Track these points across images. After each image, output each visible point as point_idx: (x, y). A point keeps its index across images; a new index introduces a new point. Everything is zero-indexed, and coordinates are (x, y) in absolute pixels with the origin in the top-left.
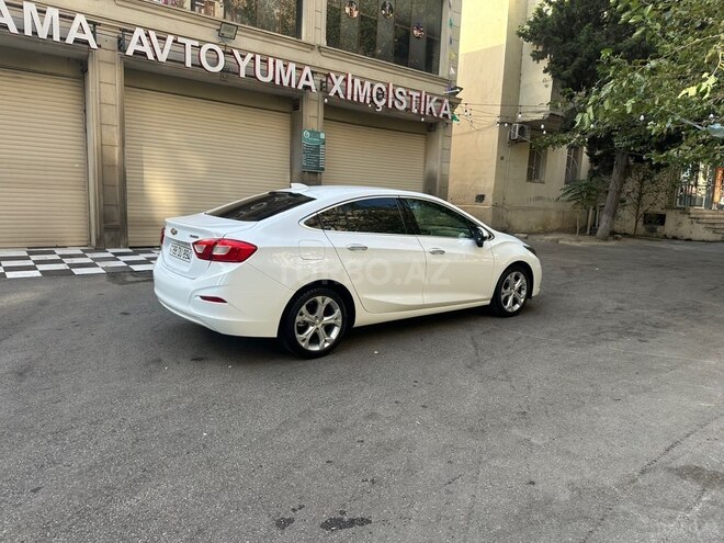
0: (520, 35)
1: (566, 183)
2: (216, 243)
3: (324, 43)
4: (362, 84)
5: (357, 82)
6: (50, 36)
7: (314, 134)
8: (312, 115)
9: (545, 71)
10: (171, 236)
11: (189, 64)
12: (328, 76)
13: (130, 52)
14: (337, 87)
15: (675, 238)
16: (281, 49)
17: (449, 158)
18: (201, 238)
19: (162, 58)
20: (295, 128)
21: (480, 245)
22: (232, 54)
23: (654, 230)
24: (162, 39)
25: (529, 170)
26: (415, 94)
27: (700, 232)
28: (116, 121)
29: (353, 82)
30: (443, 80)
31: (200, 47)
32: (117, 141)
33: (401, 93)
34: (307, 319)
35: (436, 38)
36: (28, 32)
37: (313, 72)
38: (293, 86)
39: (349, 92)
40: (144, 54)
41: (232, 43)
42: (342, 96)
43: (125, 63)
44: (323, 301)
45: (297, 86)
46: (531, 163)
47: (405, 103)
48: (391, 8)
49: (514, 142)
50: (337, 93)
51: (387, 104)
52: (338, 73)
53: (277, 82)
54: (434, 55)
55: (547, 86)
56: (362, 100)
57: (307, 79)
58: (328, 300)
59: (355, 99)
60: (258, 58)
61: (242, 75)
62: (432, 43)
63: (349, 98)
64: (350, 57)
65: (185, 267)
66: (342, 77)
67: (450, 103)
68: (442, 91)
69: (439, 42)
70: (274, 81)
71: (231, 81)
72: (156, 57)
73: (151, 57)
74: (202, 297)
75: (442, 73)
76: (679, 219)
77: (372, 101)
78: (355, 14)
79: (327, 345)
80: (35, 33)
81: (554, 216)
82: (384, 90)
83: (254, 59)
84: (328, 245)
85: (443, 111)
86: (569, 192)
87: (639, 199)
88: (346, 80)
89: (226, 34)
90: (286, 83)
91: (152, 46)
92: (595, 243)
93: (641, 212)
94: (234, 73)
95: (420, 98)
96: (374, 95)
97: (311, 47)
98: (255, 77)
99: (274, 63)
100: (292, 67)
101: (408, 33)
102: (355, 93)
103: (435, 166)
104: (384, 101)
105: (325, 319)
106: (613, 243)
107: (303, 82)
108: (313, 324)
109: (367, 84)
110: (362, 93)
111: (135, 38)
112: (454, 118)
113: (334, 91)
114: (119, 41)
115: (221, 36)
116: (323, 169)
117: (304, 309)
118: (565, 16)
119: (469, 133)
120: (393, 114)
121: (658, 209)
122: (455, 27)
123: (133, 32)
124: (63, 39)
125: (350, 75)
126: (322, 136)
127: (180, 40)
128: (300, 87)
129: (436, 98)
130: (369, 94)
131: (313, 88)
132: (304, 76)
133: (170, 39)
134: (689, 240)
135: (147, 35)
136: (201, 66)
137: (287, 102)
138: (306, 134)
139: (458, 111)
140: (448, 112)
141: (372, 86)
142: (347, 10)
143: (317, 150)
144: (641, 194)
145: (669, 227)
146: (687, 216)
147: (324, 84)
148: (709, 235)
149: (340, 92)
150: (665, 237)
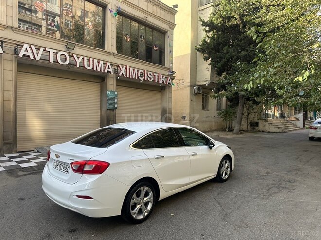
0: (196, 50)
1: (217, 110)
2: (86, 164)
3: (116, 52)
4: (134, 70)
5: (131, 69)
7: (112, 92)
8: (111, 84)
9: (209, 65)
10: (55, 158)
11: (51, 61)
12: (118, 67)
13: (21, 55)
14: (123, 71)
15: (263, 132)
16: (96, 54)
17: (171, 101)
18: (76, 160)
19: (38, 58)
20: (103, 90)
21: (211, 148)
22: (73, 56)
23: (254, 129)
24: (38, 49)
25: (203, 105)
26: (156, 75)
27: (273, 129)
28: (12, 89)
29: (129, 69)
30: (167, 68)
31: (57, 53)
32: (12, 99)
33: (150, 74)
34: (136, 201)
35: (163, 51)
37: (111, 65)
38: (102, 71)
39: (128, 74)
40: (29, 56)
41: (72, 52)
42: (125, 76)
43: (18, 60)
44: (144, 189)
45: (104, 71)
46: (203, 102)
47: (152, 78)
48: (144, 38)
49: (196, 94)
50: (122, 74)
51: (144, 79)
52: (123, 66)
53: (95, 69)
54: (163, 58)
55: (208, 71)
56: (134, 77)
57: (109, 68)
58: (146, 188)
59: (131, 77)
60: (85, 58)
61: (78, 66)
62: (162, 53)
63: (128, 76)
64: (128, 58)
65: (65, 177)
66: (125, 67)
67: (171, 78)
68: (167, 73)
69: (164, 52)
70: (93, 69)
71: (72, 69)
72: (34, 58)
73: (32, 57)
74: (77, 196)
75: (166, 65)
76: (264, 124)
77: (138, 78)
78: (129, 40)
79: (146, 214)
81: (214, 124)
82: (143, 73)
83: (83, 59)
84: (145, 157)
85: (168, 82)
86: (221, 114)
87: (248, 116)
88: (126, 68)
89: (70, 47)
90: (99, 70)
91: (33, 52)
92: (234, 136)
93: (249, 122)
94: (74, 65)
95: (159, 76)
96: (139, 75)
97: (110, 54)
98: (84, 67)
99: (93, 61)
100: (102, 62)
101: (151, 48)
102: (131, 74)
103: (166, 105)
104: (143, 78)
105: (145, 199)
106: (241, 136)
107: (107, 69)
108: (139, 203)
109: (136, 70)
110: (134, 74)
111: (24, 49)
112: (173, 84)
113: (121, 73)
114: (15, 50)
115: (67, 48)
116: (117, 108)
117: (134, 196)
118: (216, 42)
119: (177, 90)
120: (147, 83)
121: (256, 120)
122: (171, 46)
123: (23, 46)
125: (128, 66)
126: (116, 93)
127: (47, 50)
128: (106, 71)
129: (165, 76)
130: (136, 75)
131: (112, 72)
132: (107, 67)
133: (42, 49)
134: (269, 132)
135: (30, 47)
136: (58, 62)
137: (99, 78)
138: (108, 92)
139: (174, 81)
140: (170, 82)
141: (138, 71)
142: (125, 38)
143: (114, 99)
144: (248, 114)
145: (260, 127)
146: (267, 122)
147: (116, 70)
148: (276, 130)
149: (124, 74)
150: (259, 131)
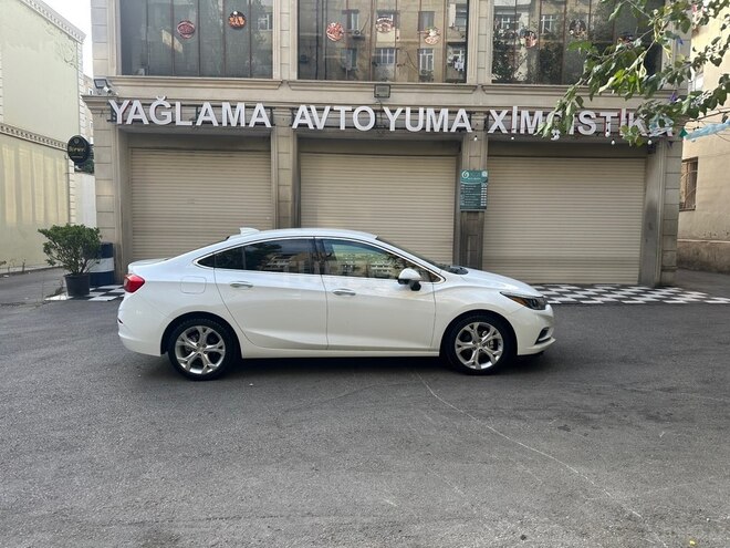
3: (489, 81)
4: (532, 114)
5: (525, 113)
6: (239, 124)
7: (475, 173)
8: (474, 154)
11: (343, 128)
12: (488, 113)
13: (295, 126)
14: (498, 122)
16: (440, 96)
19: (320, 126)
20: (459, 169)
22: (383, 111)
24: (320, 110)
26: (609, 115)
28: (290, 182)
29: (519, 114)
30: (660, 91)
31: (353, 111)
32: (290, 197)
33: (588, 117)
36: (225, 124)
37: (468, 113)
38: (446, 130)
39: (515, 125)
41: (384, 102)
42: (504, 131)
43: (292, 135)
45: (449, 129)
47: (593, 126)
48: (582, 26)
50: (498, 129)
51: (567, 131)
52: (500, 109)
53: (428, 130)
56: (531, 131)
57: (462, 121)
59: (523, 132)
60: (408, 110)
61: (392, 129)
63: (514, 131)
64: (521, 89)
66: (505, 112)
70: (424, 129)
71: (382, 136)
72: (315, 126)
73: (311, 127)
78: (534, 43)
80: (229, 123)
83: (404, 112)
84: (210, 281)
88: (509, 114)
89: (381, 94)
91: (312, 117)
94: (384, 128)
95: (619, 117)
97: (474, 88)
98: (405, 128)
99: (425, 112)
100: (445, 112)
102: (523, 126)
103: (656, 194)
107: (457, 125)
109: (538, 114)
110: (531, 124)
111: (299, 114)
112: (682, 133)
113: (494, 127)
115: (376, 97)
116: (485, 208)
123: (298, 109)
124: (247, 124)
125: (515, 108)
126: (485, 174)
127: (335, 108)
128: (454, 130)
131: (469, 128)
132: (458, 119)
133: (327, 108)
135: (309, 109)
136: (354, 127)
137: (447, 146)
138: (465, 174)
141: (545, 114)
142: (522, 41)
143: (478, 188)
147: (487, 122)
149: (502, 127)
